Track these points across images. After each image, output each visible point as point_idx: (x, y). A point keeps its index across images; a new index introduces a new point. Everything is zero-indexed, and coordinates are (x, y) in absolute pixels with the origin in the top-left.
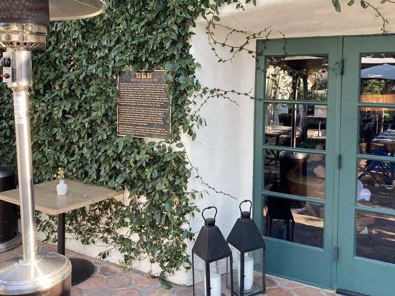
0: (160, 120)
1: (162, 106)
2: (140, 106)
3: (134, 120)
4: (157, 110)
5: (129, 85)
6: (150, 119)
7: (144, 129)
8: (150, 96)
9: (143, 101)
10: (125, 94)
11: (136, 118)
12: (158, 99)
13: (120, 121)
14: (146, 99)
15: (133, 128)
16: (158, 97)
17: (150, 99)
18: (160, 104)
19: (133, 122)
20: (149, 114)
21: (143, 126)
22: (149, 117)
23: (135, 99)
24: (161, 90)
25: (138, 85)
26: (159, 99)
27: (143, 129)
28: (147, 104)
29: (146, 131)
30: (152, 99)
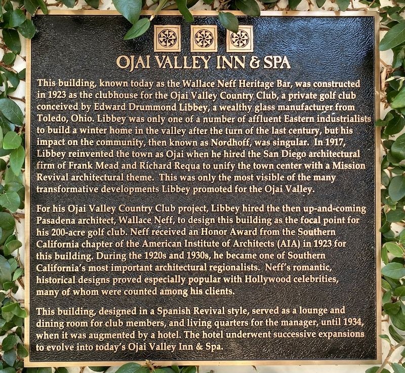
0: (316, 262)
1: (322, 194)
2: (179, 199)
3: (145, 274)
4: (294, 215)
5: (105, 90)
6: (248, 262)
7: (215, 318)
8: (245, 142)
9: (203, 172)
10: (78, 136)
11: (156, 263)
12: (299, 155)
13: (44, 287)
14: (222, 160)
15: (137, 317)
16: (301, 149)
17: (247, 160)
18: (311, 183)
19: (132, 286)
20: (240, 238)
21: (204, 301)
22: (244, 250)
23: (150, 160)
24: (314, 113)
25: (167, 90)
26: (306, 160)
27: (206, 317)
28: (225, 184)
29: (226, 330)
30: (258, 161)
